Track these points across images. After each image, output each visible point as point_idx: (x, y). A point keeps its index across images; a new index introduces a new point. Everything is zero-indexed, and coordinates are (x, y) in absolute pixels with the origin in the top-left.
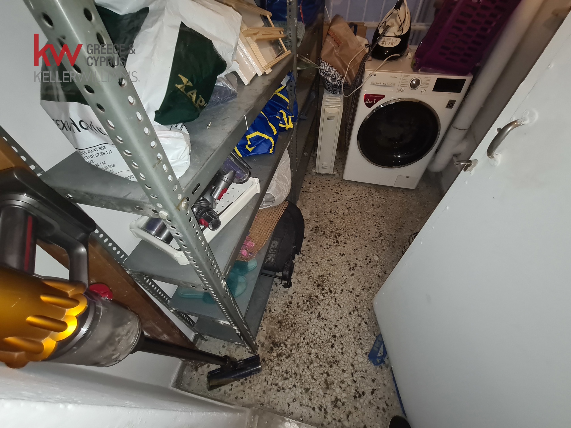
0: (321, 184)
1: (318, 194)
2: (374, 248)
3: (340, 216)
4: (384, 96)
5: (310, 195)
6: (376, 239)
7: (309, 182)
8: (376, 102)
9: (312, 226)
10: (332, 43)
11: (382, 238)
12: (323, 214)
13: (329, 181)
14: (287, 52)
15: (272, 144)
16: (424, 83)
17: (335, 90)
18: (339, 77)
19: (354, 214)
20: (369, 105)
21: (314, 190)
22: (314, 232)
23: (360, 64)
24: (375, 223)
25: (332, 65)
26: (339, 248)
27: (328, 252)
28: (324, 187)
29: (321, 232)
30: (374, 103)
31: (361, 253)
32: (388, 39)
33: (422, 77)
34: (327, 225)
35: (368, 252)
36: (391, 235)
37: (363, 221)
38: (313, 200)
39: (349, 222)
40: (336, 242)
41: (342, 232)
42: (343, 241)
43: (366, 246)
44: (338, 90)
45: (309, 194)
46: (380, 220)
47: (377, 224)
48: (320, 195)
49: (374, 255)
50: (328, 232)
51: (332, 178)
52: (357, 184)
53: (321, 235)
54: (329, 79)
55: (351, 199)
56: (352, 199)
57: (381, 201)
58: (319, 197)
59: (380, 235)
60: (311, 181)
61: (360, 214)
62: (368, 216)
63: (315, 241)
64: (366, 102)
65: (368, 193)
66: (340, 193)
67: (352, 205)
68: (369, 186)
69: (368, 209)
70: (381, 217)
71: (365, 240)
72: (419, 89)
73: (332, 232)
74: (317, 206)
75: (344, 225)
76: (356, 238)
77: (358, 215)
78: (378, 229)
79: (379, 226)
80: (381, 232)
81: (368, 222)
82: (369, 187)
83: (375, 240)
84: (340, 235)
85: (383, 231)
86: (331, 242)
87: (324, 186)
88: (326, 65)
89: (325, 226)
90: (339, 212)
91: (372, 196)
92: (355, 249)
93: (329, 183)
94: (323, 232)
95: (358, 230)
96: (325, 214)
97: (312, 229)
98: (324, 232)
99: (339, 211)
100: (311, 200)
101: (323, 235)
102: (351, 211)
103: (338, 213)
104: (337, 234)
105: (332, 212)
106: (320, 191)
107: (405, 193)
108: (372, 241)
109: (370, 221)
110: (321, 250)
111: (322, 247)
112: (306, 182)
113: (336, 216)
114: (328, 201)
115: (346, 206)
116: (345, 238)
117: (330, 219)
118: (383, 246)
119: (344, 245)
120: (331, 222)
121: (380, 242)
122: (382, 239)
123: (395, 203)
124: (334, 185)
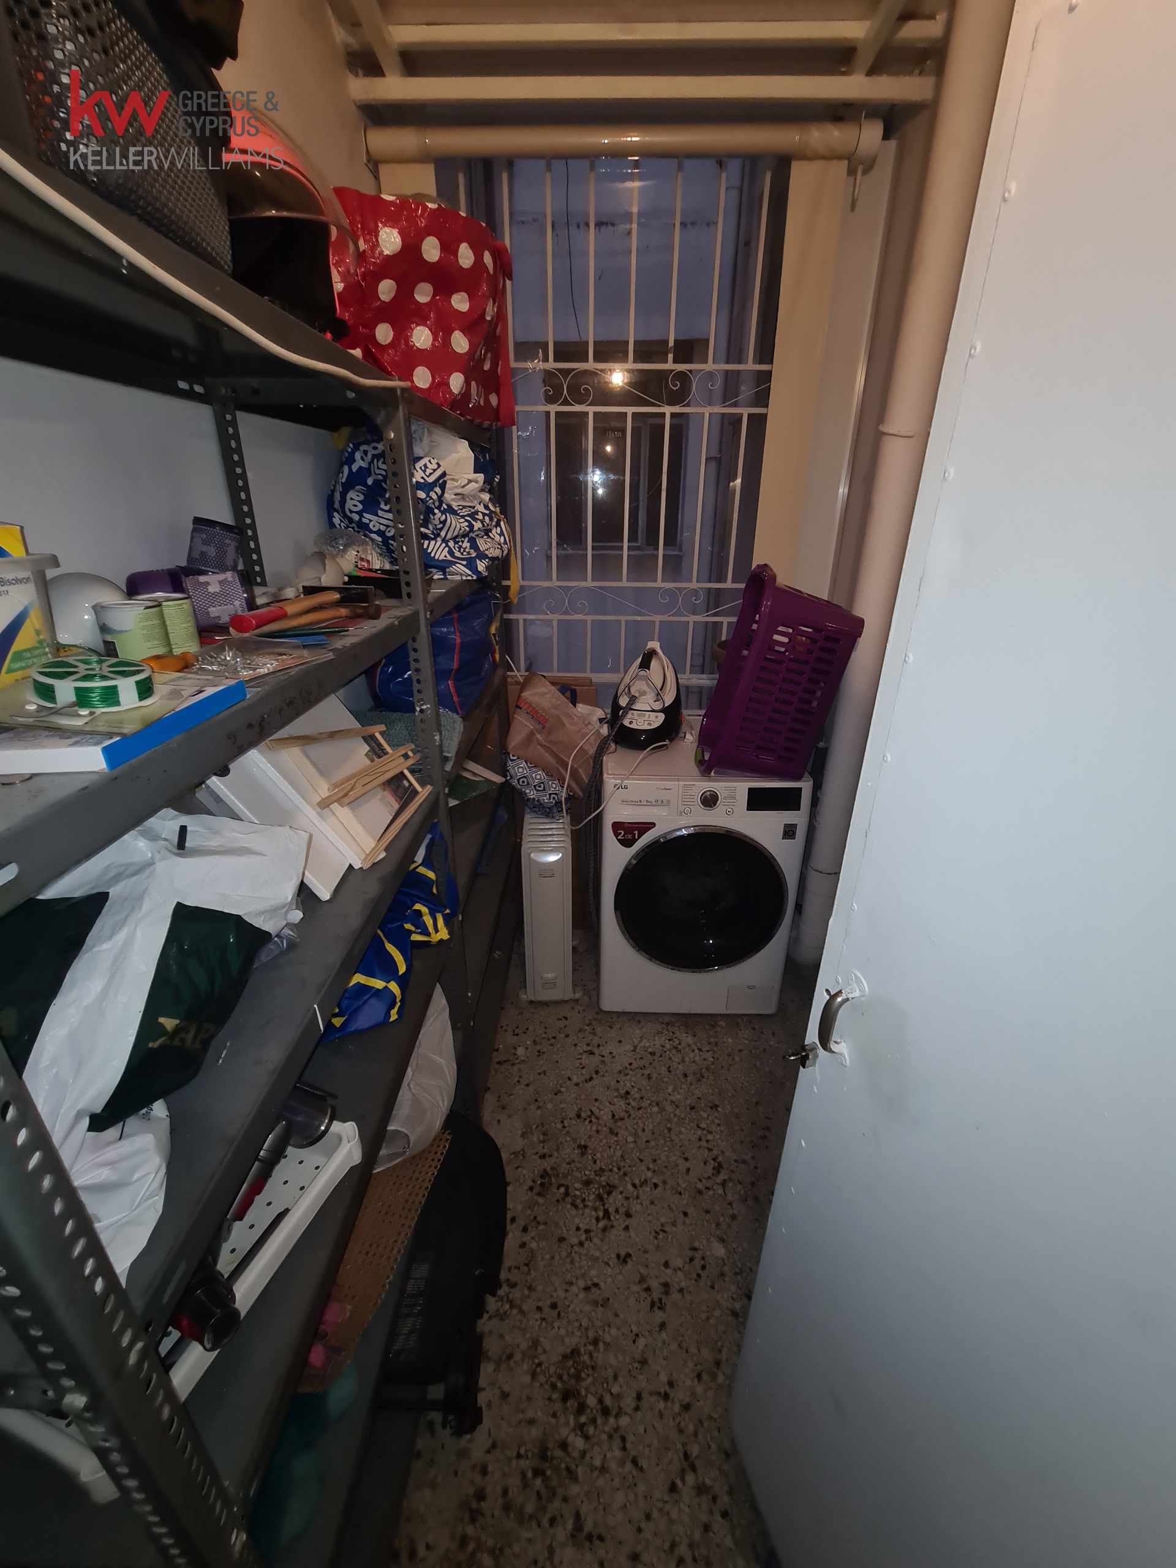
0: (545, 1033)
1: (541, 1062)
2: (708, 1216)
3: (605, 1126)
4: (653, 825)
5: (520, 1070)
6: (709, 1184)
7: (514, 1031)
8: (639, 837)
9: (531, 1174)
10: (528, 724)
11: (722, 1176)
12: (559, 1126)
13: (566, 1018)
14: (424, 792)
15: (396, 997)
16: (725, 798)
17: (548, 812)
18: (554, 786)
19: (640, 1111)
20: (627, 843)
21: (528, 1055)
22: (539, 1194)
23: (595, 758)
24: (699, 1132)
25: (535, 764)
26: (613, 1234)
27: (583, 1258)
28: (553, 1040)
29: (558, 1188)
30: (636, 837)
31: (675, 1241)
32: (639, 715)
33: (720, 786)
34: (574, 1161)
35: (693, 1233)
36: (744, 1162)
37: (666, 1131)
38: (527, 1085)
39: (630, 1139)
40: (604, 1217)
41: (615, 1178)
42: (622, 1210)
43: (685, 1214)
44: (555, 809)
45: (516, 1068)
46: (710, 1117)
47: (705, 1132)
48: (545, 1068)
49: (712, 1239)
50: (577, 1185)
51: (573, 1008)
52: (637, 1019)
53: (558, 1201)
54: (532, 793)
55: (629, 1067)
56: (630, 1064)
57: (705, 1059)
58: (545, 1072)
59: (718, 1169)
60: (517, 1028)
61: (656, 1109)
62: (677, 1112)
63: (542, 1227)
64: (619, 837)
65: (669, 1040)
66: (597, 1052)
67: (632, 1084)
68: (667, 1019)
69: (674, 1091)
70: (711, 1108)
71: (680, 1194)
72: (720, 807)
73: (587, 1183)
74: (541, 1105)
75: (619, 1153)
76: (656, 1192)
77: (651, 1114)
78: (710, 1150)
79: (710, 1137)
80: (717, 1156)
81: (680, 1132)
82: (668, 1024)
83: (708, 1188)
84: (610, 1188)
85: (723, 1152)
86: (586, 1219)
87: (554, 1038)
88: (522, 765)
89: (568, 1167)
90: (602, 1112)
91: (679, 1047)
92: (658, 1230)
93: (565, 1027)
94: (562, 1190)
95: (658, 1162)
96: (564, 1127)
97: (532, 1184)
98: (567, 1188)
99: (600, 1110)
100: (522, 1086)
101: (563, 1199)
102: (633, 1103)
103: (598, 1115)
104: (603, 1187)
105: (583, 1115)
106: (544, 1053)
107: (756, 1027)
108: (700, 1192)
109: (686, 1128)
110: (564, 1254)
111: (564, 1245)
112: (506, 1031)
113: (594, 1128)
114: (568, 1083)
115: (617, 1090)
116: (627, 1198)
117: (578, 1141)
118: (730, 1204)
119: (624, 1221)
120: (584, 1148)
121: (721, 1191)
122: (725, 1180)
123: (737, 1059)
124: (581, 1030)
